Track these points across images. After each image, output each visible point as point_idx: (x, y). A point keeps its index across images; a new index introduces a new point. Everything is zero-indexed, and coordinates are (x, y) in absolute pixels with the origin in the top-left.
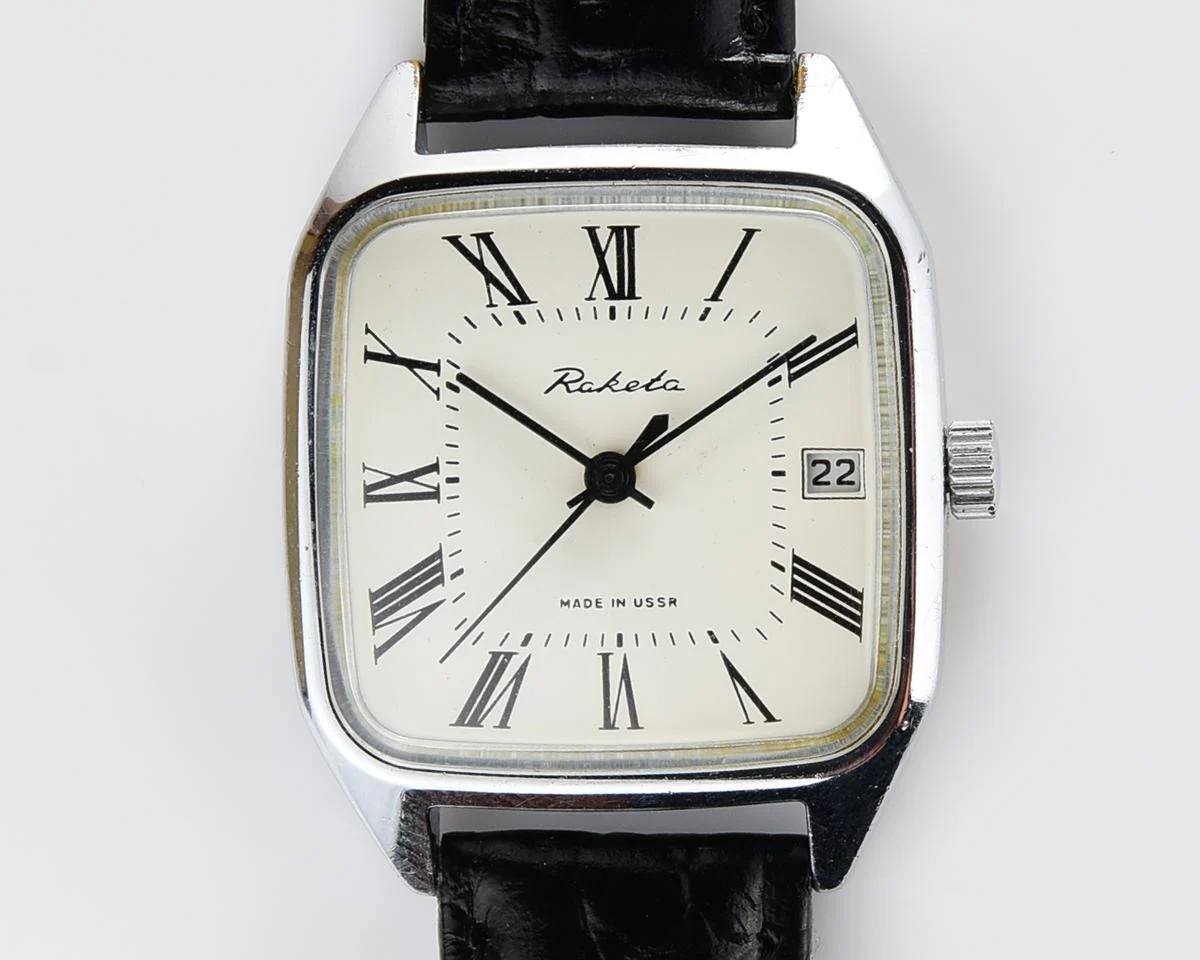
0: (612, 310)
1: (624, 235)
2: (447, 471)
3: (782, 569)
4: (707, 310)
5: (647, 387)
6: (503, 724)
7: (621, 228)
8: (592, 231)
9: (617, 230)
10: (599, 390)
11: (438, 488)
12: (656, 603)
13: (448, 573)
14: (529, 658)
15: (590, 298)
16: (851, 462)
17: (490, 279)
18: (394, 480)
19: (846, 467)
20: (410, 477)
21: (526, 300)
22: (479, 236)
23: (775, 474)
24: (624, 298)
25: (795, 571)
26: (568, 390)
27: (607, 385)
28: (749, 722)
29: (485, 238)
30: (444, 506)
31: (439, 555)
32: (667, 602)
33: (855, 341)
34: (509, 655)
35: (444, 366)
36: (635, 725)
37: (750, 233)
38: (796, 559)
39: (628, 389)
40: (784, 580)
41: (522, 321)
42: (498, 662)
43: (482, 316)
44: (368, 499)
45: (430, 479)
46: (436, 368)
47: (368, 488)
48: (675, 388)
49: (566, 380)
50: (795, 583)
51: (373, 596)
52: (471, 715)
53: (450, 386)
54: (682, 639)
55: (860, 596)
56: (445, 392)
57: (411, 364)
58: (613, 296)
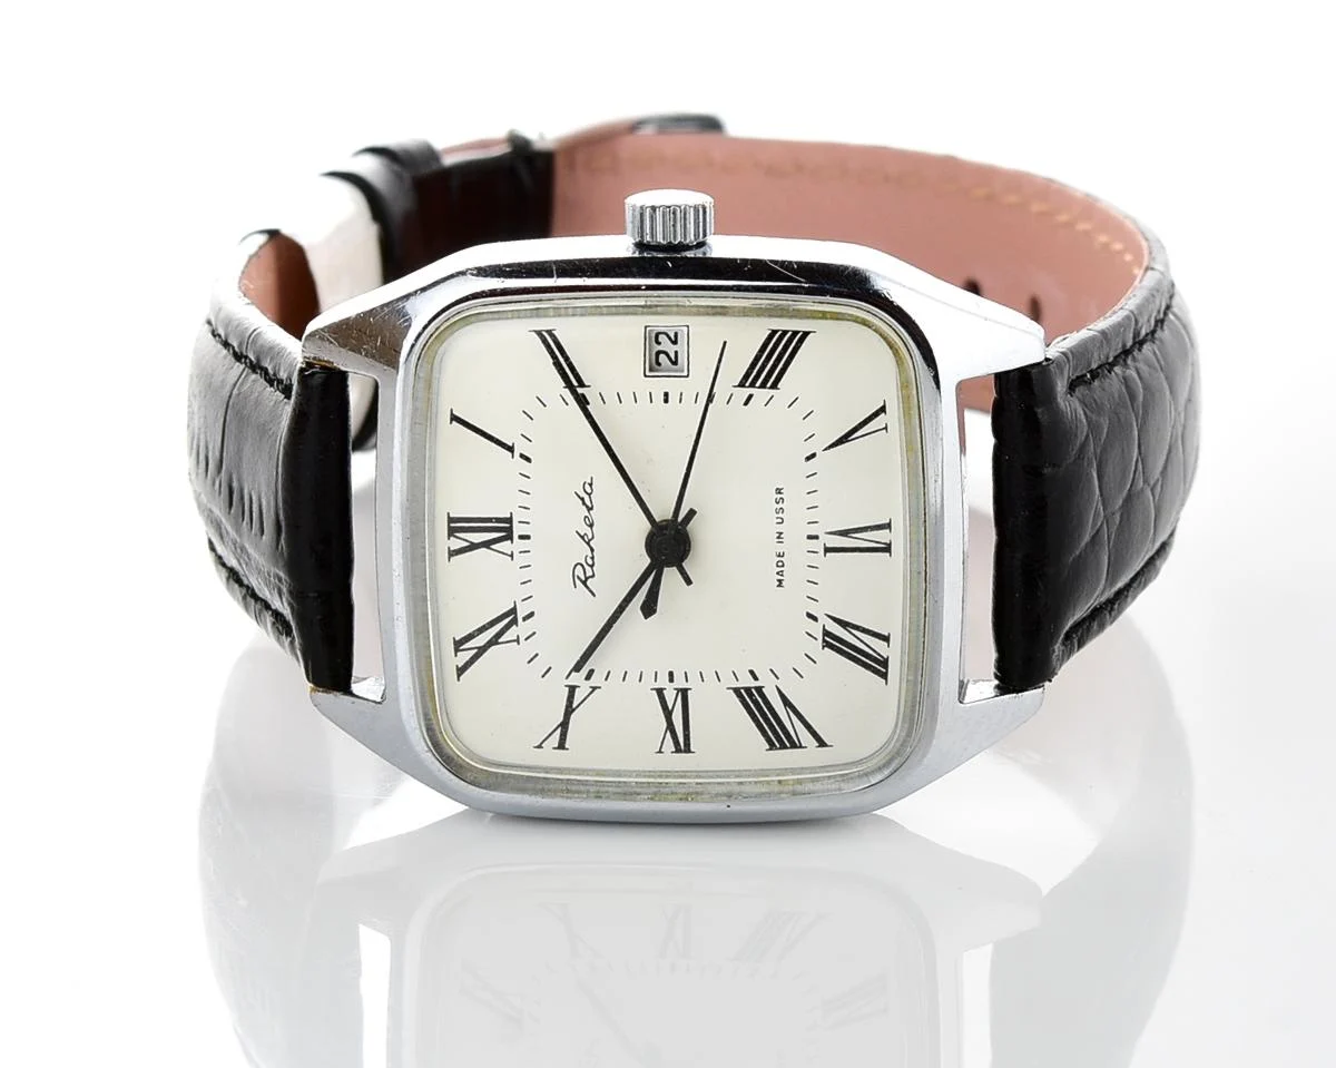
0: (522, 537)
1: (455, 526)
2: (663, 682)
3: (750, 396)
4: (522, 456)
5: (590, 509)
6: (886, 639)
7: (449, 527)
8: (453, 553)
9: (452, 532)
10: (592, 550)
11: (678, 690)
12: (780, 505)
13: (752, 683)
14: (829, 616)
15: (512, 556)
16: (657, 335)
17: (494, 641)
18: (671, 727)
19: (662, 338)
20: (668, 714)
21: (513, 611)
22: (457, 650)
23: (666, 401)
24: (512, 526)
25: (752, 385)
26: (593, 576)
27: (588, 544)
28: (886, 428)
29: (458, 645)
30: (694, 685)
31: (737, 691)
32: (780, 496)
33: (549, 332)
34: (826, 633)
35: (571, 682)
36: (888, 526)
37: (454, 418)
38: (742, 385)
39: (591, 526)
40: (761, 395)
41: (532, 614)
42: (831, 642)
43: (527, 649)
44: (688, 750)
45: (670, 696)
46: (572, 689)
47: (678, 750)
48: (591, 485)
49: (583, 579)
50: (763, 386)
51: (772, 746)
52: (879, 667)
53: (588, 677)
54: (812, 484)
55: (774, 332)
56: (594, 681)
57: (569, 710)
58: (509, 537)
